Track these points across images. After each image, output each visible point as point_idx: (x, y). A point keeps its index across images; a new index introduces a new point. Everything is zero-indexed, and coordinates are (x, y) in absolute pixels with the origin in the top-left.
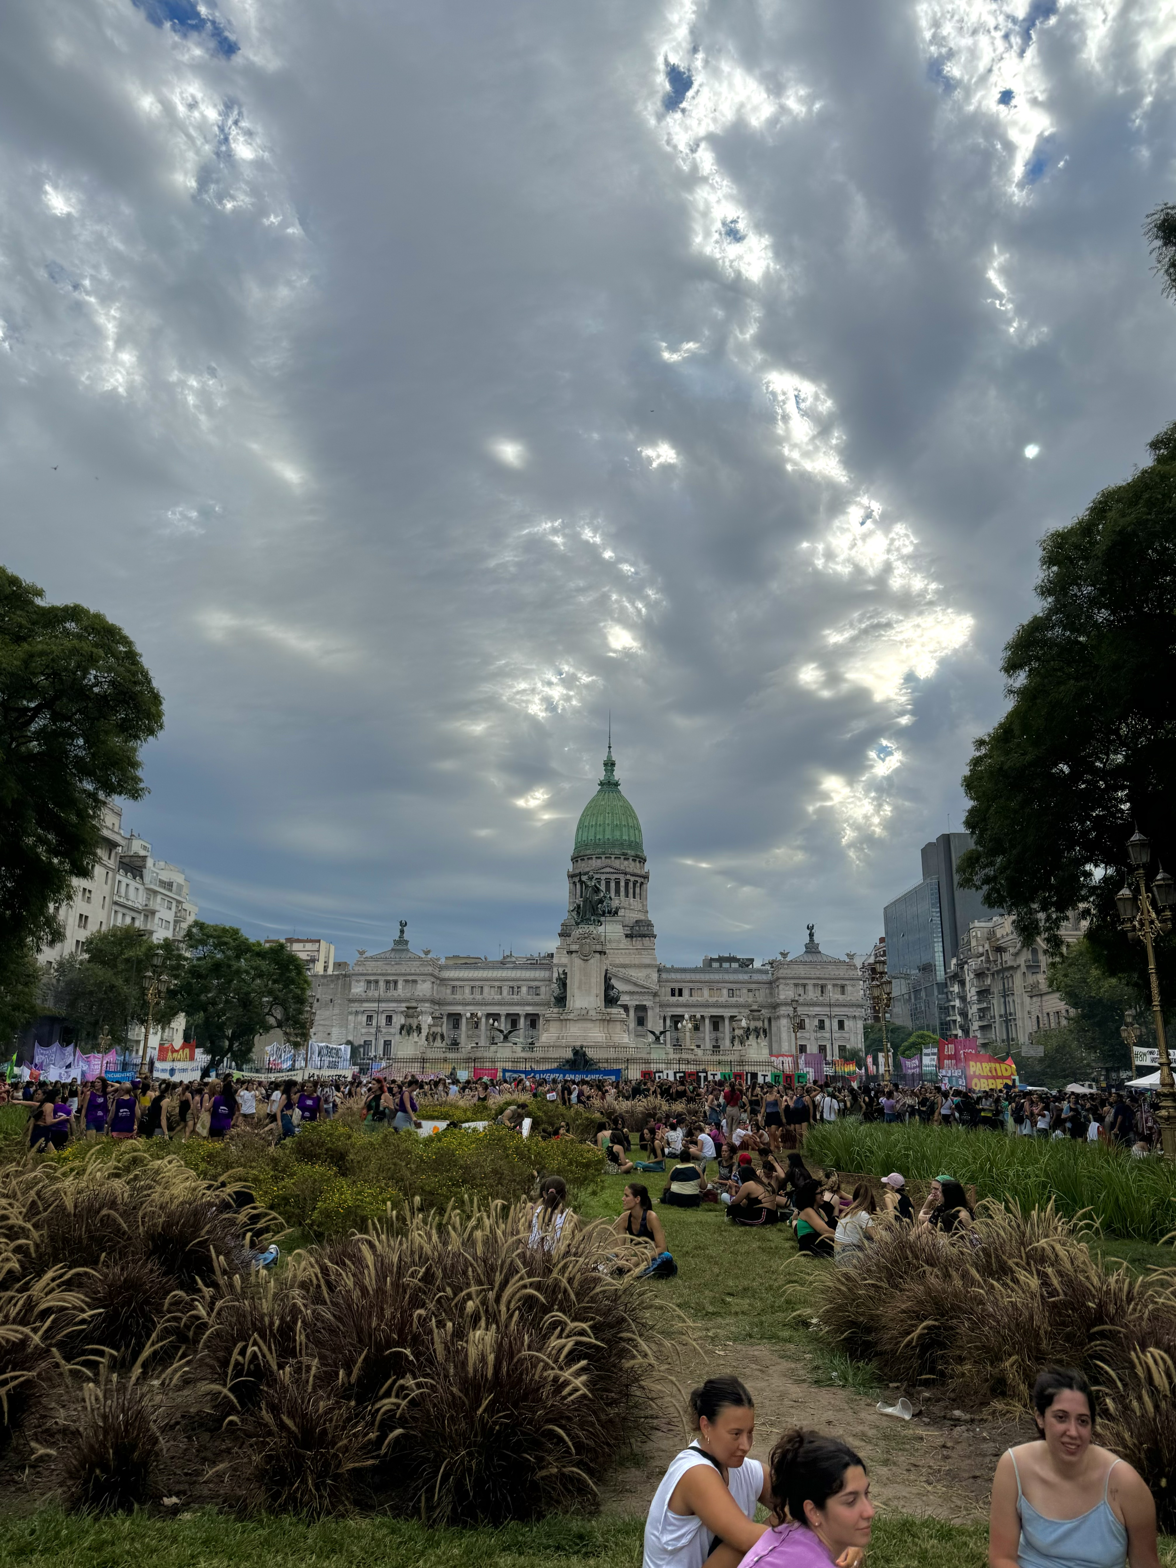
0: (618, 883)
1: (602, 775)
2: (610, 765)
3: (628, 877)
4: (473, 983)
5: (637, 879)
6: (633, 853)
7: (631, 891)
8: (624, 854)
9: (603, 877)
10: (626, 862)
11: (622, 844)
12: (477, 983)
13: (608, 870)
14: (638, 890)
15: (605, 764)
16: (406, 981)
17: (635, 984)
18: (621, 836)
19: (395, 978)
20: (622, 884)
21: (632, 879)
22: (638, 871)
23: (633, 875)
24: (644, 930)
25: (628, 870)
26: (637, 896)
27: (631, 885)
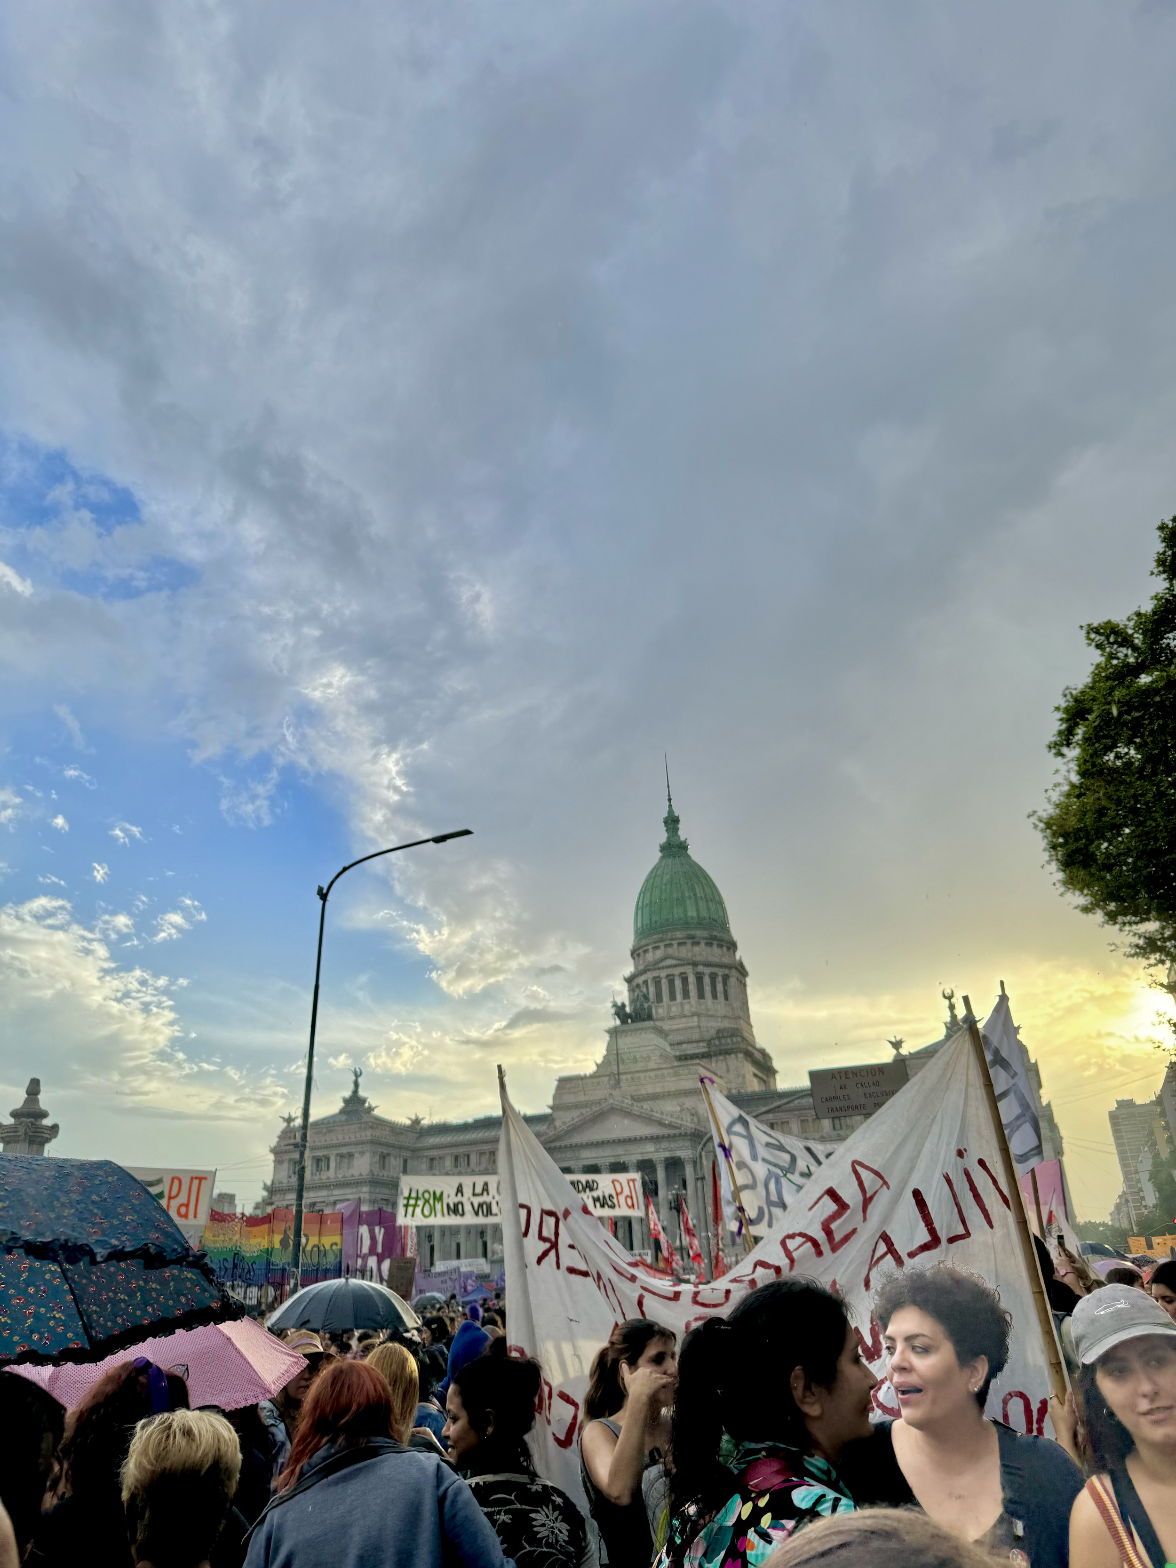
0: (685, 980)
1: (662, 836)
2: (672, 822)
3: (700, 968)
4: (455, 1151)
5: (715, 970)
6: (705, 934)
7: (708, 989)
8: (692, 937)
9: (663, 974)
10: (696, 949)
11: (687, 923)
12: (462, 1150)
13: (669, 962)
14: (720, 987)
15: (666, 822)
16: (342, 1156)
17: (661, 1123)
18: (685, 912)
19: (325, 1152)
20: (692, 979)
21: (707, 971)
22: (726, 960)
23: (707, 965)
24: (728, 1043)
25: (698, 958)
26: (720, 995)
27: (707, 980)
